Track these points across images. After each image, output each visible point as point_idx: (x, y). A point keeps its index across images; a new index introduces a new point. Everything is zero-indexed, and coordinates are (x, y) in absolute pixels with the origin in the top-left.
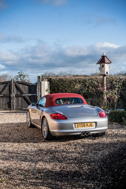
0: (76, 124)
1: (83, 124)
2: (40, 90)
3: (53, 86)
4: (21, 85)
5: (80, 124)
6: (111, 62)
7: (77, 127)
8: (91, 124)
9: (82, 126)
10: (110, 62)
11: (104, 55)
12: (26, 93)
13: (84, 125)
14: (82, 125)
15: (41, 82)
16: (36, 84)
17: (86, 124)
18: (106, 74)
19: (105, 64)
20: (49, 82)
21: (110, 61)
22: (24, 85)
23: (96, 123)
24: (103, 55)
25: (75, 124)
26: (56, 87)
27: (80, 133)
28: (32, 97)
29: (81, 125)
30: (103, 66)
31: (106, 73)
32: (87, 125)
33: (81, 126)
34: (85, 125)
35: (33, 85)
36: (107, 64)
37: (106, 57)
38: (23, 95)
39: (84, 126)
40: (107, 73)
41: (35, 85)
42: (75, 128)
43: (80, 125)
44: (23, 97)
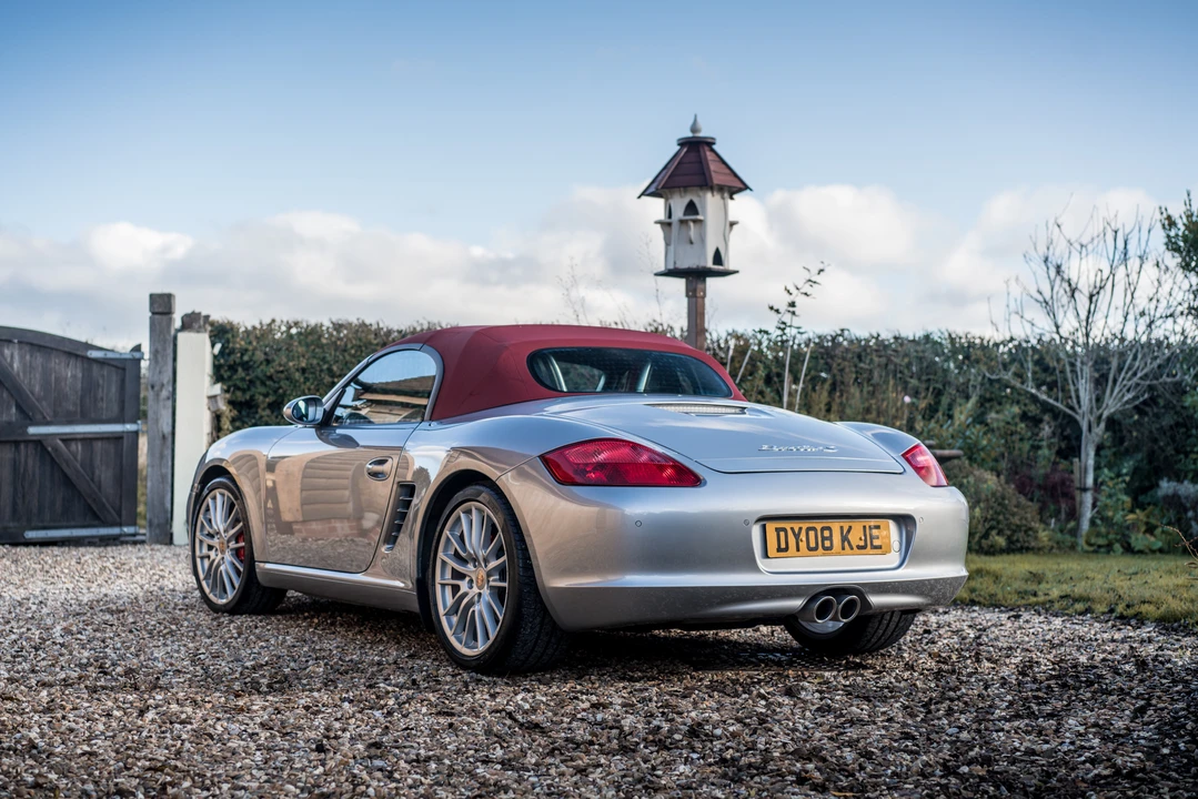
0: (771, 527)
1: (819, 525)
2: (165, 393)
3: (238, 383)
4: (22, 358)
5: (796, 525)
6: (746, 187)
7: (779, 550)
8: (875, 532)
9: (813, 545)
10: (741, 186)
11: (701, 135)
12: (56, 414)
13: (824, 539)
14: (812, 533)
15: (175, 338)
16: (137, 355)
17: (836, 526)
18: (710, 264)
19: (709, 195)
20: (218, 347)
21: (736, 175)
22: (39, 359)
23: (904, 521)
24: (690, 135)
25: (764, 519)
26: (263, 390)
27: (797, 603)
28: (98, 445)
29: (803, 537)
30: (691, 208)
31: (715, 263)
32: (845, 539)
33: (803, 545)
34: (830, 538)
35: (110, 355)
36: (717, 197)
37: (713, 151)
38: (32, 430)
39: (827, 544)
40: (718, 258)
41: (129, 356)
42: (766, 555)
43: (797, 536)
44: (27, 442)
